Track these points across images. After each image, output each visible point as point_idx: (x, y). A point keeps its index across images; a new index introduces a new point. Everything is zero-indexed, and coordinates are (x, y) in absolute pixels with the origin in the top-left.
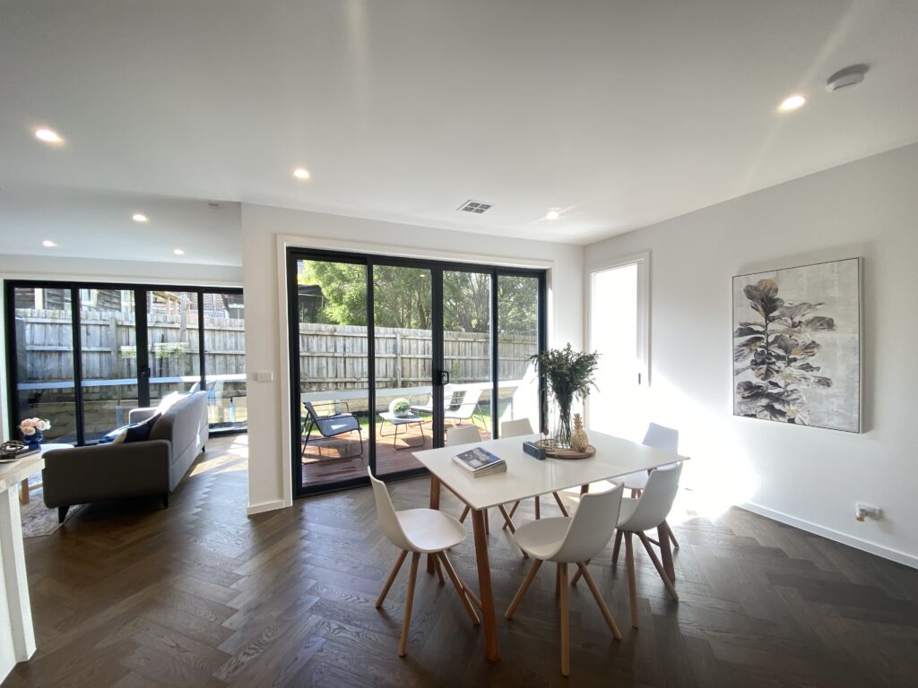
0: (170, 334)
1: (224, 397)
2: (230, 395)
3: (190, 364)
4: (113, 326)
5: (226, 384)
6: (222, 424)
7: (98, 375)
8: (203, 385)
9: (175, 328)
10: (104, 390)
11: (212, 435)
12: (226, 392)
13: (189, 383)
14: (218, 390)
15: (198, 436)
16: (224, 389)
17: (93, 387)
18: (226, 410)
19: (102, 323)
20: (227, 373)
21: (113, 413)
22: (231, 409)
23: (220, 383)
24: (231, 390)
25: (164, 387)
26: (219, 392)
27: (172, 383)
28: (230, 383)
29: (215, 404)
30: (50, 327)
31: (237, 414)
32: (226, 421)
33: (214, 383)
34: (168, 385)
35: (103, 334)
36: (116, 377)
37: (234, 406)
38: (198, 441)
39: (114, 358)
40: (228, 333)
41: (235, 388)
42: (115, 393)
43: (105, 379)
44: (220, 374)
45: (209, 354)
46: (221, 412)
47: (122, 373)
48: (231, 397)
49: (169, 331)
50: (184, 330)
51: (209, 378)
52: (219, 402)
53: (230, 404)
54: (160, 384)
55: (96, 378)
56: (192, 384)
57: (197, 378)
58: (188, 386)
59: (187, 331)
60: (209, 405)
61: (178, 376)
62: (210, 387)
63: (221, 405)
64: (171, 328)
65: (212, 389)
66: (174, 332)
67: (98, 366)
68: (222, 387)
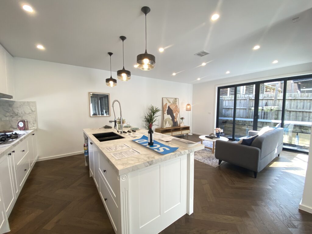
0: (270, 102)
1: (293, 132)
2: (297, 132)
3: (278, 115)
4: (248, 100)
5: (295, 126)
6: (290, 145)
7: (242, 117)
8: (282, 125)
9: (272, 99)
10: (244, 122)
11: (284, 149)
12: (295, 129)
13: (276, 123)
14: (290, 128)
15: (276, 149)
16: (294, 128)
17: (240, 121)
18: (293, 139)
19: (244, 99)
20: (296, 121)
21: (245, 130)
22: (296, 138)
23: (292, 125)
24: (298, 129)
25: (265, 124)
26: (291, 129)
27: (268, 122)
28: (298, 126)
29: (288, 134)
30: (230, 101)
31: (300, 142)
32: (293, 143)
33: (289, 125)
34: (267, 123)
35: (245, 103)
36: (247, 118)
37: (298, 138)
38: (276, 151)
39: (247, 111)
40: (299, 101)
41: (300, 129)
42: (247, 124)
43: (244, 118)
44: (293, 120)
45: (288, 111)
46: (290, 139)
47: (250, 117)
48: (297, 133)
49: (269, 101)
50: (276, 100)
51: (286, 122)
52: (290, 134)
53: (296, 136)
54: (263, 122)
55: (241, 118)
56: (277, 124)
57: (280, 122)
58: (275, 124)
59: (277, 100)
60: (284, 134)
61: (271, 119)
62: (286, 126)
63: (291, 136)
64: (270, 99)
65: (287, 127)
66: (271, 101)
67: (242, 114)
68: (293, 127)
